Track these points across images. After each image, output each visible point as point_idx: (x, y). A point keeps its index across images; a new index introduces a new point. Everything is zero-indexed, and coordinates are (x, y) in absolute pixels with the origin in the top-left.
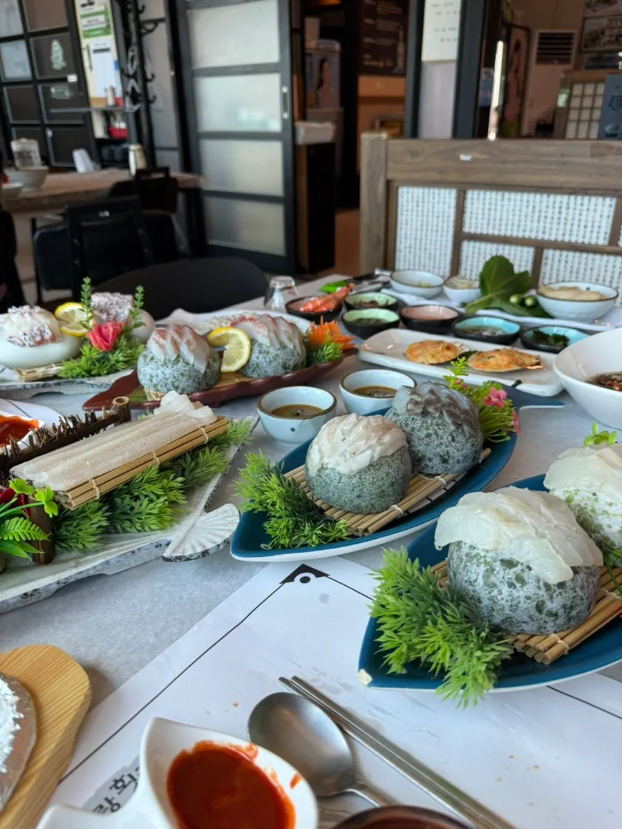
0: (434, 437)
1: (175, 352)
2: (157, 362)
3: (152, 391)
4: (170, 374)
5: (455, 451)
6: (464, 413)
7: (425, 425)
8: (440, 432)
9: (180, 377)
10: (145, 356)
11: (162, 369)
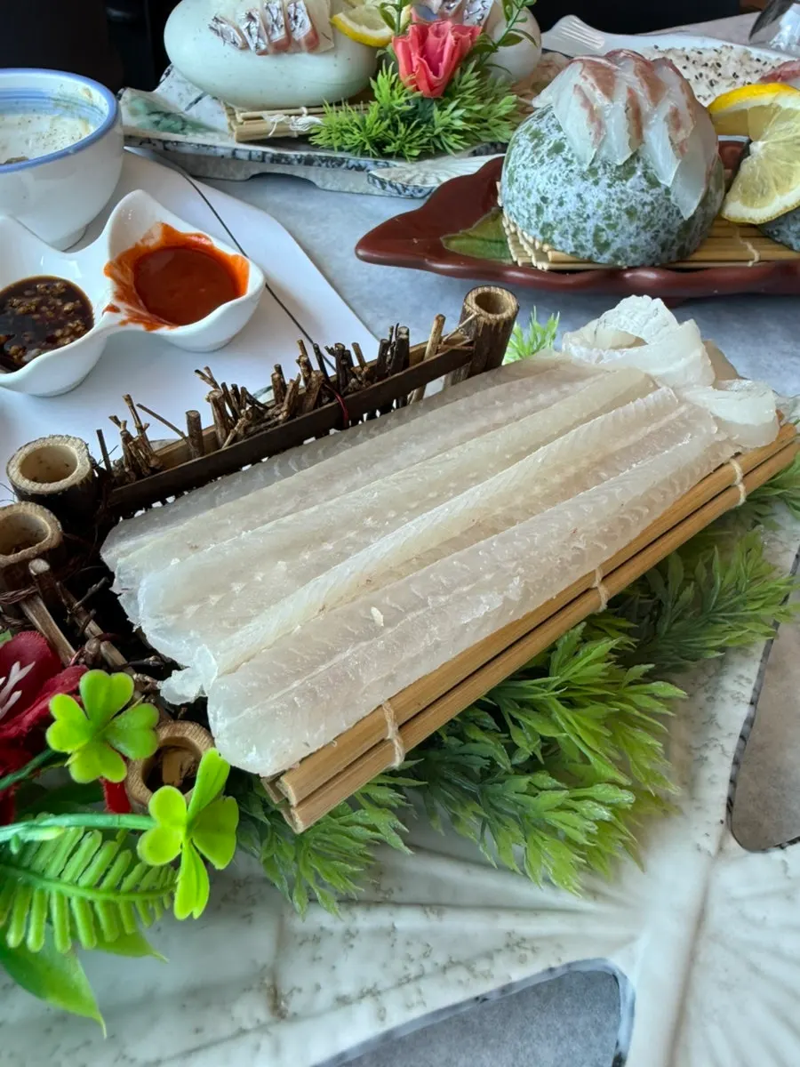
1: (630, 142)
2: (569, 162)
3: (530, 237)
4: (599, 204)
9: (625, 217)
10: (537, 136)
11: (579, 186)
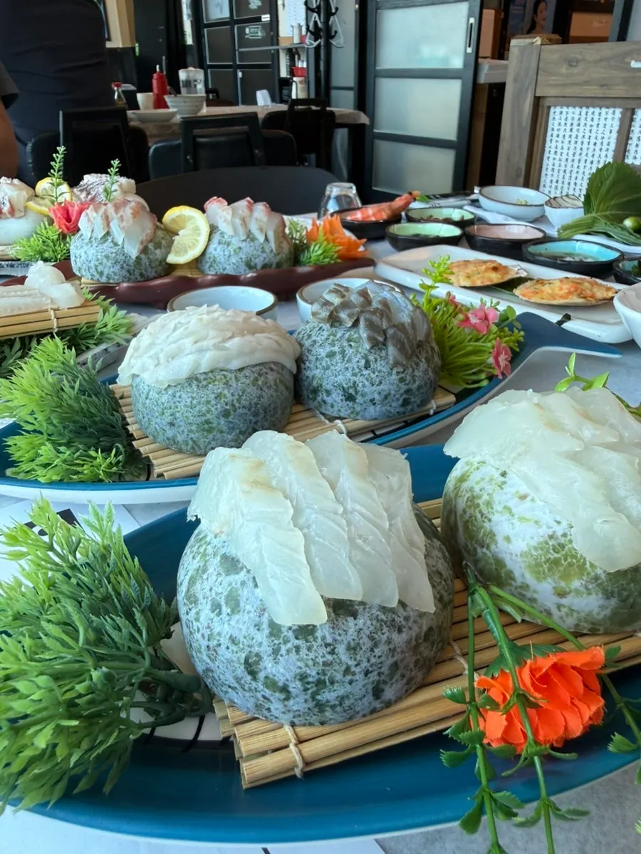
0: (338, 357)
1: (104, 228)
4: (94, 255)
5: (367, 383)
6: (394, 326)
7: (331, 337)
8: (349, 351)
9: (105, 260)
